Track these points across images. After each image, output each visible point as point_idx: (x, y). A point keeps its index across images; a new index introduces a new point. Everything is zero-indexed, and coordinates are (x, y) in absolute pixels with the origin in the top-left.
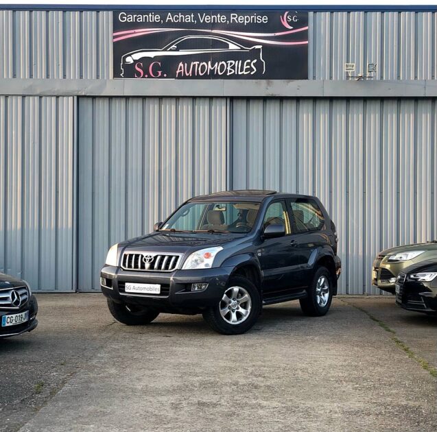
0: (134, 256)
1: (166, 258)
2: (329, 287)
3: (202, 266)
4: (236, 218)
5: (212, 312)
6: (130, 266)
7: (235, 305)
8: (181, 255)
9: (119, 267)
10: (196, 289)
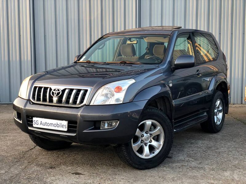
0: (43, 89)
1: (74, 92)
2: (223, 108)
3: (112, 101)
4: (144, 51)
5: (124, 148)
6: (39, 99)
7: (148, 138)
8: (89, 89)
9: (29, 100)
10: (106, 127)
